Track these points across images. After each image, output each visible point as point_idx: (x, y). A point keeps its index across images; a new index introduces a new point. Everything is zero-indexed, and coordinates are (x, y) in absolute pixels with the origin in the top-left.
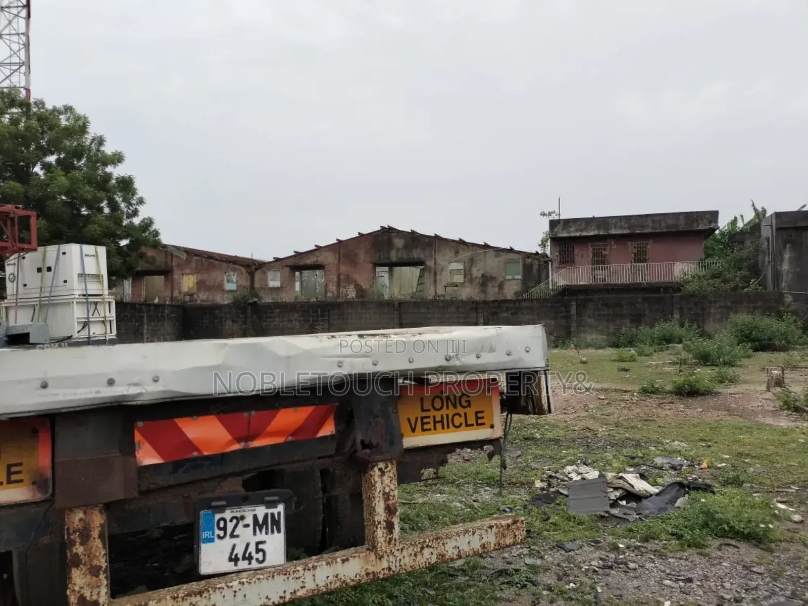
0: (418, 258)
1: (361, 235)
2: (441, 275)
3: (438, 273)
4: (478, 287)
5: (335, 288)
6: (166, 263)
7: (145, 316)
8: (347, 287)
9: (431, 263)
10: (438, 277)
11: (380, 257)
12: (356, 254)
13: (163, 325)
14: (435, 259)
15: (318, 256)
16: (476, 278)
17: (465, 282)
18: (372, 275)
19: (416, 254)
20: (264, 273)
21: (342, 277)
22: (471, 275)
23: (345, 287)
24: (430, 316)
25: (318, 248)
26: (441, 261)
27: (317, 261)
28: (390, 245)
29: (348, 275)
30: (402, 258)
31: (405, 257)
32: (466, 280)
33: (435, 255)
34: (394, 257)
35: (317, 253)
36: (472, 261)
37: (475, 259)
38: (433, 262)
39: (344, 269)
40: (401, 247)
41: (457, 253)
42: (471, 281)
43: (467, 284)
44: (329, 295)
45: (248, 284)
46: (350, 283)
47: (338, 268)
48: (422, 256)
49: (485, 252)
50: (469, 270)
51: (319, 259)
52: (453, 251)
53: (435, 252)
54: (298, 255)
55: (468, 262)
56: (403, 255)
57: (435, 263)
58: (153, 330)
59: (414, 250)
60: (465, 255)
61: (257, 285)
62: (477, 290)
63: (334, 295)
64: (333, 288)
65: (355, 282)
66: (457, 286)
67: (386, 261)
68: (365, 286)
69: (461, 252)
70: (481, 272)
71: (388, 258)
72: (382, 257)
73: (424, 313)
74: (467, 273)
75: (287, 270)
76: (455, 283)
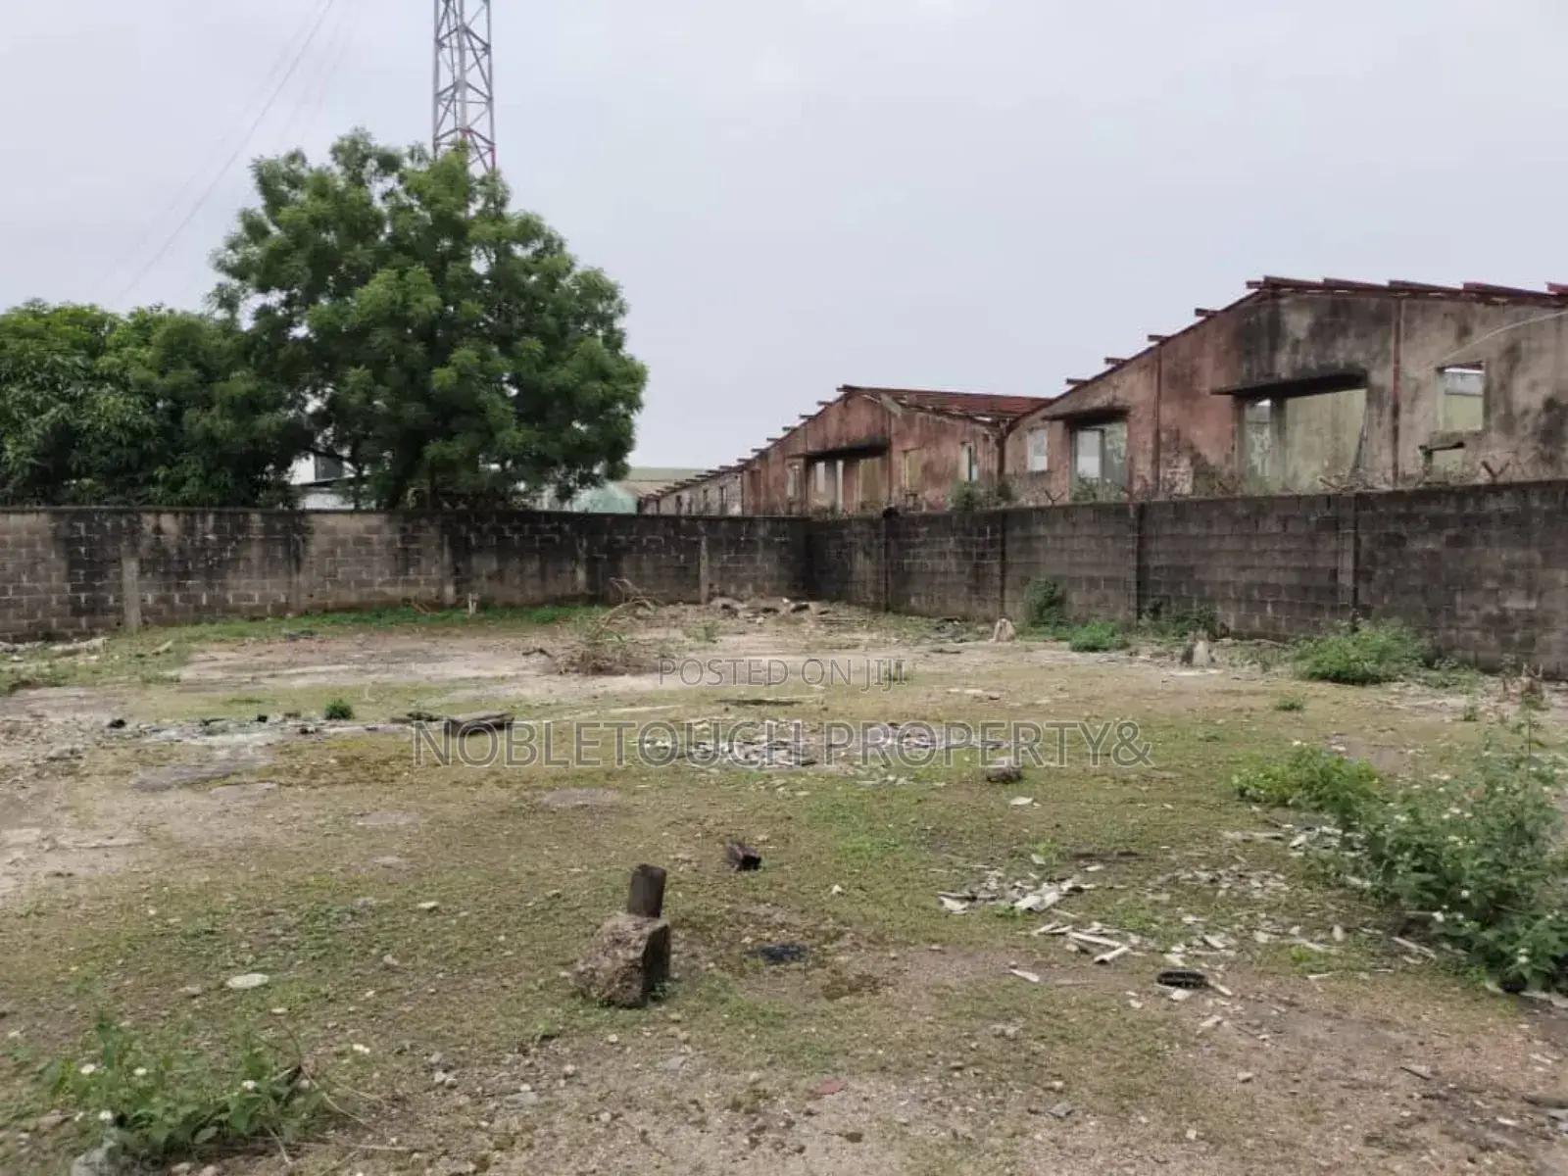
0: (1348, 365)
1: (1208, 316)
2: (1411, 411)
3: (1404, 407)
4: (1530, 443)
5: (1149, 467)
6: (883, 431)
7: (703, 543)
8: (1175, 463)
9: (1381, 377)
10: (1404, 417)
11: (1250, 371)
12: (1195, 372)
13: (752, 560)
14: (1397, 361)
15: (1116, 388)
16: (1526, 412)
17: (1487, 429)
18: (1230, 426)
19: (1345, 352)
20: (1021, 439)
21: (1164, 436)
22: (1509, 404)
23: (1169, 464)
24: (1212, 545)
25: (1118, 366)
26: (1416, 364)
27: (1115, 399)
28: (1275, 330)
29: (1178, 431)
30: (1305, 367)
31: (1313, 364)
32: (1493, 423)
33: (1397, 351)
34: (1284, 366)
35: (1115, 379)
36: (1512, 354)
37: (1524, 344)
38: (1390, 371)
39: (1169, 413)
40: (1302, 334)
41: (1464, 332)
42: (1508, 424)
43: (1494, 436)
44: (1137, 486)
45: (995, 467)
46: (1179, 453)
47: (1156, 414)
48: (1360, 357)
49: (1559, 319)
50: (1503, 387)
51: (1120, 394)
52: (1452, 328)
53: (1397, 341)
54: (1080, 386)
55: (1500, 360)
56: (1311, 361)
57: (1396, 377)
58: (723, 569)
59: (1340, 343)
60: (1489, 337)
61: (1009, 469)
62: (1528, 454)
63: (1146, 485)
64: (1144, 468)
65: (1192, 448)
66: (1460, 445)
67: (1264, 381)
68: (1213, 456)
69: (1477, 329)
70: (1546, 391)
71: (1271, 375)
72: (1256, 371)
73: (1197, 537)
74: (1495, 398)
75: (1059, 425)
76: (1454, 434)
